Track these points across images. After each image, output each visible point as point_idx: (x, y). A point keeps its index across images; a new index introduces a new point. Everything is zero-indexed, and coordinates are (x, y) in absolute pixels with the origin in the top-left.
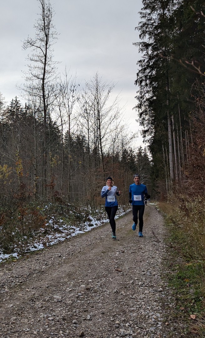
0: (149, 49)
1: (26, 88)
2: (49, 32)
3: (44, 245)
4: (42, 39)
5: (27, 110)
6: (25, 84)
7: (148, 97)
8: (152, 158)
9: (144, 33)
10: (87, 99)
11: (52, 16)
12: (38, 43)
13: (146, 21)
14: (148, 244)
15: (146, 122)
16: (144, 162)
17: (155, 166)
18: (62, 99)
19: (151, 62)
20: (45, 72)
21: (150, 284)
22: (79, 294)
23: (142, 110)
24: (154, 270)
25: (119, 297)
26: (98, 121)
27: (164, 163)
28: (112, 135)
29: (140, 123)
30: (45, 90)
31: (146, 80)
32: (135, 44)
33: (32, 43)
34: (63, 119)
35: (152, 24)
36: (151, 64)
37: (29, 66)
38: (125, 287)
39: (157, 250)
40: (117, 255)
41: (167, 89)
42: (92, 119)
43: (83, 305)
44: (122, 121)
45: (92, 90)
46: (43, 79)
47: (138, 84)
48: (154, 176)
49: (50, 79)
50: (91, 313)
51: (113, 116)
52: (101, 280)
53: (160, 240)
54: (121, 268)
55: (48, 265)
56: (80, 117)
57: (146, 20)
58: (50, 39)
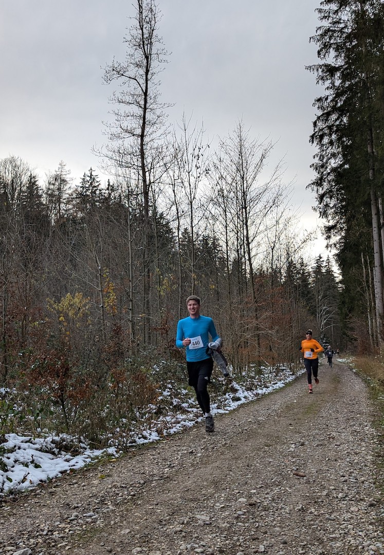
0: (336, 77)
1: (112, 153)
2: (151, 49)
3: (159, 434)
4: (138, 63)
5: (110, 192)
6: (110, 145)
7: (334, 166)
8: (341, 277)
9: (326, 46)
10: (222, 171)
11: (156, 21)
12: (132, 71)
13: (330, 25)
14: (344, 430)
15: (331, 211)
16: (327, 284)
17: (347, 290)
18: (177, 172)
19: (341, 100)
20: (144, 123)
21: (357, 496)
22: (239, 512)
23: (325, 190)
24: (362, 474)
25: (308, 518)
26: (244, 210)
27: (365, 284)
28: (269, 235)
29: (321, 213)
30: (146, 156)
31: (330, 135)
32: (309, 68)
33: (120, 71)
34: (179, 209)
35: (341, 31)
36: (339, 105)
37: (116, 114)
38: (315, 502)
39: (362, 440)
40: (293, 450)
41: (369, 150)
42: (233, 206)
43: (249, 530)
44: (287, 211)
45: (232, 154)
46: (142, 136)
47: (315, 143)
48: (345, 310)
49: (154, 136)
50: (265, 542)
51: (271, 201)
52: (272, 490)
53: (366, 424)
54: (302, 471)
55: (174, 467)
56: (211, 205)
57: (331, 23)
58: (154, 64)
